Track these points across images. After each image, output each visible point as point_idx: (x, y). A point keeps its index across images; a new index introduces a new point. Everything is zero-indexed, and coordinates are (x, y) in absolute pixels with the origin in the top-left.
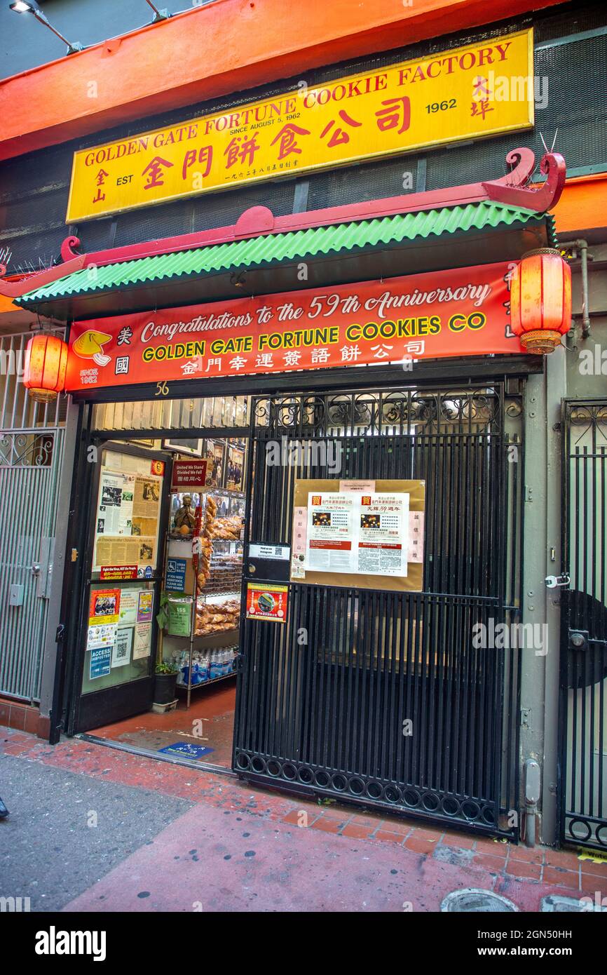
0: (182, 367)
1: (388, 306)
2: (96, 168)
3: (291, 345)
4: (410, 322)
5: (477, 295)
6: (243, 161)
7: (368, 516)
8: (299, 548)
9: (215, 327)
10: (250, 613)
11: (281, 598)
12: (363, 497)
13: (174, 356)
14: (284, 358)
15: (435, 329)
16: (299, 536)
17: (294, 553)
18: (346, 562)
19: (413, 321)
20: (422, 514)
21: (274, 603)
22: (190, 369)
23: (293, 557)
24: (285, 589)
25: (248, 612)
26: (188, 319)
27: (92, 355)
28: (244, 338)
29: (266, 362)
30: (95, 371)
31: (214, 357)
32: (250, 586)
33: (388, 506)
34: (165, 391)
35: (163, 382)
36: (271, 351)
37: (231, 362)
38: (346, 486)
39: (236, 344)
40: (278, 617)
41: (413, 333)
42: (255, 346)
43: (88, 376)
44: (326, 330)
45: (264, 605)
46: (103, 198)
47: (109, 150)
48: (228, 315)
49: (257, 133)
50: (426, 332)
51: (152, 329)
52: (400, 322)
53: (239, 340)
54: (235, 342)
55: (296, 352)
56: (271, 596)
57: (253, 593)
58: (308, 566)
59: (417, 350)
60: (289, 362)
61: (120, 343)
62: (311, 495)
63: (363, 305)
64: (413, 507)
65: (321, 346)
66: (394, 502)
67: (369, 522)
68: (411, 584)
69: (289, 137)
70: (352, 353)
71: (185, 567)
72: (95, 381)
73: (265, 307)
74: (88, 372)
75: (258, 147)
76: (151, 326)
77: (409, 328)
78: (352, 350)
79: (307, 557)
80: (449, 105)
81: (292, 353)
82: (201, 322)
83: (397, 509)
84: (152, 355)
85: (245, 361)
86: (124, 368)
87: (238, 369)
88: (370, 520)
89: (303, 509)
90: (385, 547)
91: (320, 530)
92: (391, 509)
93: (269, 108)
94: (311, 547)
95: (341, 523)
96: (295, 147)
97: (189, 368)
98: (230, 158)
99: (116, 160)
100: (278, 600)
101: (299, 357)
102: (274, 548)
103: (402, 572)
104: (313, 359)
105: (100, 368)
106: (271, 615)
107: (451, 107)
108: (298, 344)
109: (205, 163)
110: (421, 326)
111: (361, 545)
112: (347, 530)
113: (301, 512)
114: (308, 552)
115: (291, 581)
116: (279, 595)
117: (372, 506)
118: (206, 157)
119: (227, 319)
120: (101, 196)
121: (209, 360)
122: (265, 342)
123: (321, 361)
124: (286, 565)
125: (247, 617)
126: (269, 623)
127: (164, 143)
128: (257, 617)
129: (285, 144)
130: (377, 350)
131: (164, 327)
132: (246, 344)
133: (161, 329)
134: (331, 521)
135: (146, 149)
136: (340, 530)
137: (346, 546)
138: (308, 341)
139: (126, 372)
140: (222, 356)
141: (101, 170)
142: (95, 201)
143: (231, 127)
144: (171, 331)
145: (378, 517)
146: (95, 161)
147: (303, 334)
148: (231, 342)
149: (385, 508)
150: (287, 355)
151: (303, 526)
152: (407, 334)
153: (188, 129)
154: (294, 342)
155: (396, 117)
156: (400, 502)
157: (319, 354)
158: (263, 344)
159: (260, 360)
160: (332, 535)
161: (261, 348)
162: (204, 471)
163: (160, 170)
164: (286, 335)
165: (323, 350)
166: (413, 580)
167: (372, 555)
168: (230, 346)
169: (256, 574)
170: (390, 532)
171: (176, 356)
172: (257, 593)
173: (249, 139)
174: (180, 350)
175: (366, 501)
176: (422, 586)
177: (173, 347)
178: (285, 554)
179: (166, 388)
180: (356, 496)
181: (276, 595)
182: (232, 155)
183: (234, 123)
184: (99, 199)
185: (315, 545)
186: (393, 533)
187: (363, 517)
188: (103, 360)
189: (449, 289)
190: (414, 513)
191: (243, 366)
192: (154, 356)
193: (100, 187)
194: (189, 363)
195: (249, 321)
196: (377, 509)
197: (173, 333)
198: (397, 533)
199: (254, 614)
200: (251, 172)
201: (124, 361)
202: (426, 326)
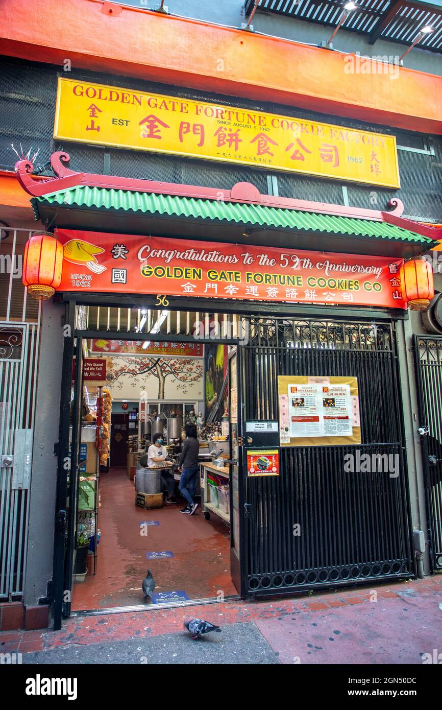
0: (183, 286)
1: (330, 269)
2: (87, 102)
3: (270, 283)
4: (344, 281)
5: (377, 272)
6: (230, 146)
7: (327, 400)
8: (284, 423)
9: (208, 259)
10: (251, 473)
11: (273, 459)
12: (323, 387)
13: (173, 276)
14: (267, 291)
15: (356, 288)
16: (284, 414)
17: (281, 426)
18: (317, 430)
19: (346, 281)
20: (357, 397)
21: (269, 463)
22: (189, 289)
23: (280, 429)
24: (276, 452)
25: (249, 472)
26: (183, 249)
27: (85, 262)
28: (234, 272)
29: (254, 292)
30: (89, 277)
31: (211, 283)
32: (249, 453)
33: (339, 392)
34: (165, 303)
35: (163, 296)
36: (257, 285)
37: (225, 288)
38: (312, 380)
39: (227, 275)
40: (273, 472)
41: (346, 288)
42: (243, 279)
43: (81, 280)
44: (293, 277)
45: (261, 465)
46: (98, 129)
47: (100, 91)
48: (218, 253)
49: (238, 130)
50: (352, 289)
51: (148, 251)
52: (339, 280)
53: (230, 273)
54: (226, 274)
55: (274, 288)
56: (266, 458)
57: (252, 458)
58: (291, 434)
59: (349, 299)
60: (270, 295)
61: (115, 257)
62: (290, 386)
63: (315, 266)
64: (352, 393)
65: (291, 287)
66: (342, 390)
67: (328, 403)
68: (355, 440)
69: (263, 142)
70: (311, 295)
71: (86, 450)
72: (89, 286)
73: (247, 253)
74: (81, 276)
75: (241, 141)
76: (147, 248)
77: (343, 284)
78: (311, 293)
79: (290, 428)
80: (359, 161)
81: (272, 289)
82: (194, 254)
83: (344, 394)
84: (151, 272)
85: (238, 289)
86: (122, 279)
87: (231, 294)
88: (329, 401)
89: (285, 396)
90: (339, 418)
91: (298, 409)
92: (341, 394)
93: (246, 116)
94: (293, 421)
95: (311, 404)
96: (268, 150)
97: (189, 287)
98: (219, 140)
99: (108, 102)
100: (272, 461)
101: (277, 292)
102: (266, 424)
103: (349, 433)
104: (287, 295)
105: (94, 275)
106: (267, 471)
107: (360, 162)
108: (275, 283)
109: (199, 137)
110: (349, 285)
111: (325, 418)
112: (315, 409)
113: (284, 398)
114: (291, 425)
115: (281, 446)
116: (272, 457)
117: (329, 393)
118: (199, 131)
119: (217, 256)
120: (95, 127)
121: (207, 284)
122: (251, 278)
123: (292, 297)
124: (276, 435)
125: (249, 476)
126: (267, 477)
127: (158, 106)
128: (257, 475)
129: (261, 146)
130: (327, 295)
131: (160, 251)
132: (236, 277)
133: (157, 252)
134: (305, 403)
135: (140, 104)
136: (311, 409)
137: (316, 419)
138: (283, 282)
139: (124, 282)
140: (217, 282)
141: (93, 105)
142: (87, 129)
143: (217, 117)
144: (169, 255)
145: (333, 400)
146: (84, 94)
147: (278, 277)
148: (223, 273)
149: (337, 394)
150: (269, 290)
151: (286, 407)
152: (343, 288)
153: (180, 105)
154: (272, 281)
155: (331, 157)
156: (345, 390)
157: (291, 292)
158: (249, 279)
159: (248, 290)
160: (306, 412)
161: (248, 281)
162: (104, 367)
163: (156, 127)
164: (266, 275)
165: (293, 290)
166: (356, 437)
167: (332, 424)
168: (223, 276)
169: (253, 444)
170: (342, 409)
171: (175, 276)
172: (255, 457)
173: (233, 132)
174: (178, 272)
175: (325, 390)
176: (361, 440)
177: (172, 269)
178: (274, 427)
179: (166, 300)
180: (319, 387)
181: (270, 457)
182: (221, 139)
183: (219, 116)
184: (92, 128)
185: (295, 419)
186: (343, 409)
187: (325, 400)
188: (99, 269)
189: (362, 266)
190: (353, 397)
191: (236, 292)
192: (153, 273)
193: (94, 119)
194: (189, 283)
195: (236, 261)
196: (332, 394)
197: (170, 257)
198: (345, 409)
199: (254, 473)
200: (238, 156)
201: (120, 273)
202: (352, 285)
